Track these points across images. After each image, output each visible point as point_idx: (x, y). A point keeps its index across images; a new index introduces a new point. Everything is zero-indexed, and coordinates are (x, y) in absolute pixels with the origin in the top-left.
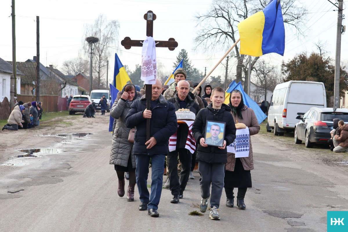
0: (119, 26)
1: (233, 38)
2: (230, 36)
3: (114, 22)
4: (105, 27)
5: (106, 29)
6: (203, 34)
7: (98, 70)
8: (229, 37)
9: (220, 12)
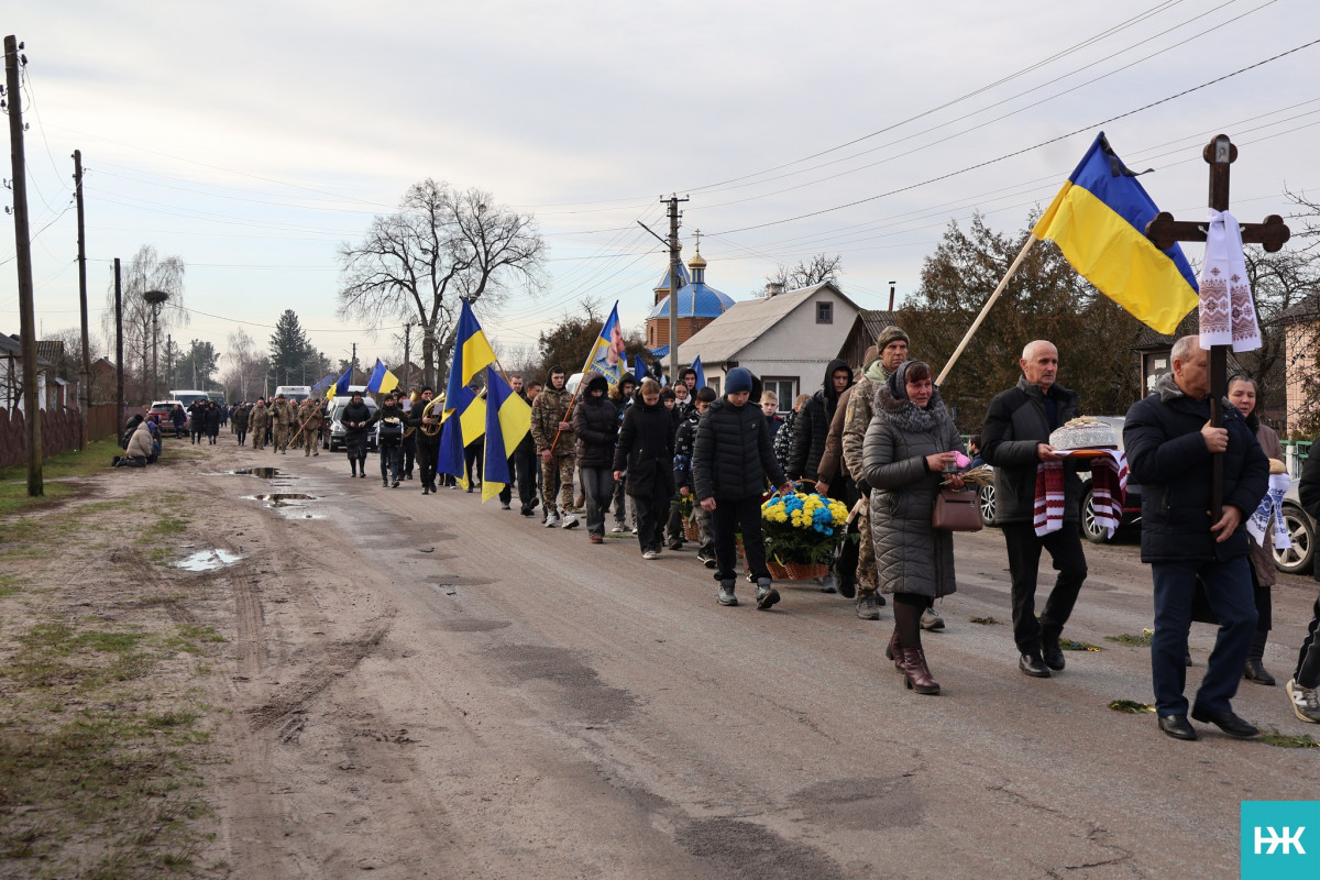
0: (183, 270)
1: (414, 291)
2: (408, 286)
3: (172, 262)
4: (153, 270)
5: (156, 275)
6: (357, 283)
7: (142, 353)
8: (405, 289)
9: (388, 244)
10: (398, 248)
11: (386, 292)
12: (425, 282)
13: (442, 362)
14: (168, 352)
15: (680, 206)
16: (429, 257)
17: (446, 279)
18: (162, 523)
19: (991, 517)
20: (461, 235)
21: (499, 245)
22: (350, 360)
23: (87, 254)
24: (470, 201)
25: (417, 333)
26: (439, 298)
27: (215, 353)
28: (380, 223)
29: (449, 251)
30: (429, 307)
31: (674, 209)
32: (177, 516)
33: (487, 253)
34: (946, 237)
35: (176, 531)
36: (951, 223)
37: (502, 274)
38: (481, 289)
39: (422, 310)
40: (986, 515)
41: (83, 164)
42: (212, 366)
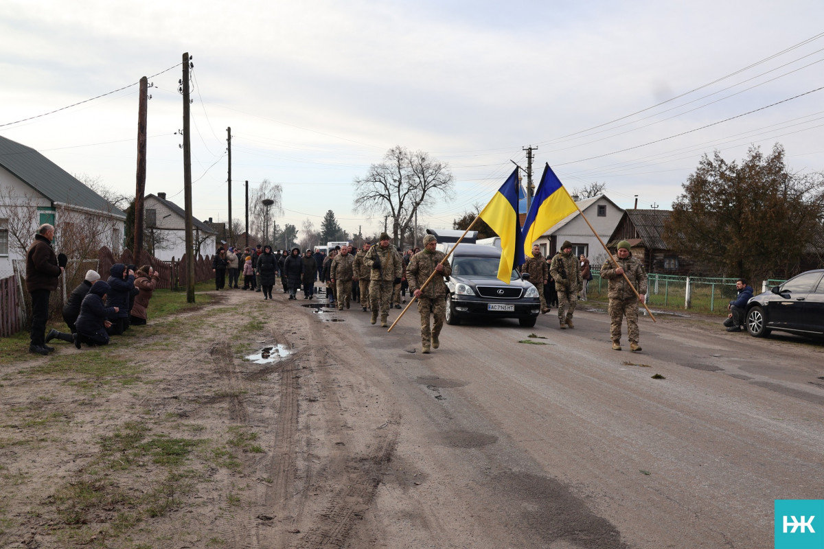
0: (282, 191)
1: (389, 200)
3: (277, 187)
4: (269, 190)
5: (270, 193)
6: (362, 196)
8: (385, 199)
9: (377, 177)
10: (382, 179)
11: (376, 201)
12: (395, 196)
13: (402, 235)
14: (275, 230)
15: (533, 152)
16: (397, 184)
17: (405, 194)
18: (251, 323)
19: (757, 331)
20: (413, 173)
21: (432, 178)
22: (358, 234)
23: (232, 179)
24: (417, 156)
25: (391, 220)
26: (401, 203)
27: (296, 230)
28: (374, 167)
29: (406, 181)
30: (397, 208)
31: (530, 153)
32: (261, 318)
33: (425, 181)
34: (701, 163)
35: (257, 329)
36: (704, 155)
37: (432, 192)
38: (422, 200)
39: (393, 209)
40: (753, 329)
41: (232, 134)
42: (295, 236)
